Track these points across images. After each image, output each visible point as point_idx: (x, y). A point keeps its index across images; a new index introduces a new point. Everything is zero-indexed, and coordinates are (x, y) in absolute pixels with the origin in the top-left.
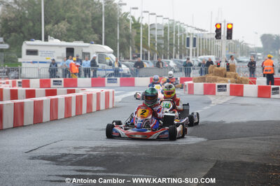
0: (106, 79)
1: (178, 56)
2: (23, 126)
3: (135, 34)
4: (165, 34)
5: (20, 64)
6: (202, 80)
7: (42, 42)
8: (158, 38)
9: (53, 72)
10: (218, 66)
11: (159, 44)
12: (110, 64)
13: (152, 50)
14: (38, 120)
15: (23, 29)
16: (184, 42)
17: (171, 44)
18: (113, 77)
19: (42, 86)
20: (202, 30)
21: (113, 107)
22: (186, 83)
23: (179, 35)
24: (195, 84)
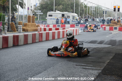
0: (75, 25)
1: (100, 17)
3: (85, 10)
4: (96, 9)
5: (46, 19)
6: (109, 25)
7: (54, 12)
8: (93, 11)
9: (57, 22)
10: (115, 21)
11: (93, 13)
12: (77, 20)
13: (91, 15)
14: (53, 38)
15: (48, 8)
16: (102, 12)
17: (98, 13)
18: (77, 24)
20: (108, 8)
21: (78, 35)
22: (103, 26)
23: (100, 10)
24: (106, 27)
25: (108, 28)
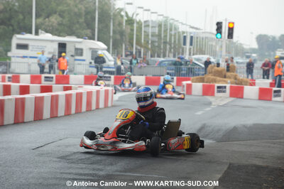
2: (24, 122)
3: (129, 31)
4: (160, 31)
5: (10, 58)
6: (202, 80)
7: (32, 36)
8: (152, 36)
10: (218, 66)
11: (153, 42)
13: (146, 48)
14: (38, 117)
15: (13, 21)
16: (180, 40)
17: (165, 43)
18: (106, 75)
19: (32, 82)
20: (197, 29)
21: (113, 106)
22: (185, 83)
23: (173, 33)
24: (193, 84)
25: (198, 87)
